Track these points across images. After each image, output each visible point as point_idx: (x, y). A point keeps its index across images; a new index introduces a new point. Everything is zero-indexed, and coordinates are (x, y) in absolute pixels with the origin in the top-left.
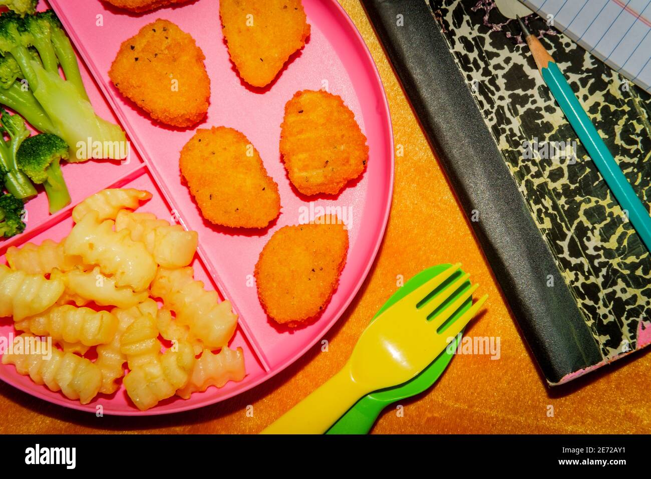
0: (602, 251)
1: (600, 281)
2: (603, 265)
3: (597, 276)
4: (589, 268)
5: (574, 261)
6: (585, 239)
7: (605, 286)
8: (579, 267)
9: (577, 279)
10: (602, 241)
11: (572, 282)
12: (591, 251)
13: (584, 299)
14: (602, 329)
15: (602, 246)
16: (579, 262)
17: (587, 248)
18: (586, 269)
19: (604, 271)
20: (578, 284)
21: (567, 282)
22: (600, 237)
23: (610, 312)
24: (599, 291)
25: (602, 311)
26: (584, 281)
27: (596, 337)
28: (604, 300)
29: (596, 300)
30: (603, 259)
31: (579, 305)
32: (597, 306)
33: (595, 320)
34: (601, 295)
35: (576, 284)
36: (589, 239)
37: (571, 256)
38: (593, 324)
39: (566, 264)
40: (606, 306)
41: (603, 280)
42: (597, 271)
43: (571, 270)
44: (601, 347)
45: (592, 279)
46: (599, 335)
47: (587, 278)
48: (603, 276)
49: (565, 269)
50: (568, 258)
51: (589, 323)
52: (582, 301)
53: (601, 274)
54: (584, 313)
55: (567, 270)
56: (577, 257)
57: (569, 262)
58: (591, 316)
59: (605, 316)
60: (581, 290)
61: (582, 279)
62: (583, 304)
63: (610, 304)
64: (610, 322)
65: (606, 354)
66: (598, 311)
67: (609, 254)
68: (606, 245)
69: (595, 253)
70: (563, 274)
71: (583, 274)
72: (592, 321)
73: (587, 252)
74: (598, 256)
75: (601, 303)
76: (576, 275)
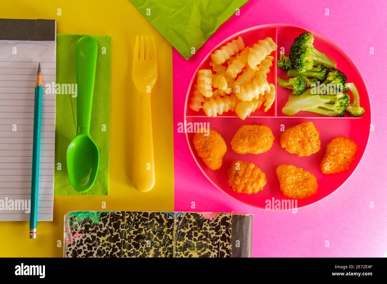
0: (212, 250)
1: (219, 240)
2: (215, 245)
3: (219, 242)
4: (220, 246)
5: (224, 251)
6: (216, 256)
7: (218, 238)
8: (224, 248)
9: (227, 245)
10: (211, 253)
11: (229, 244)
12: (216, 251)
13: (228, 237)
14: (227, 225)
15: (211, 251)
16: (223, 250)
17: (217, 253)
18: (222, 246)
19: (216, 243)
20: (227, 243)
21: (231, 245)
22: (211, 255)
23: (221, 229)
24: (221, 237)
25: (224, 231)
26: (224, 243)
27: (231, 223)
28: (221, 234)
29: (224, 235)
30: (214, 247)
31: (231, 236)
32: (225, 233)
33: (228, 228)
34: (221, 235)
35: (228, 243)
36: (215, 256)
37: (225, 253)
38: (230, 228)
39: (228, 251)
40: (222, 231)
41: (218, 240)
42: (218, 244)
43: (228, 248)
44: (231, 219)
45: (221, 242)
46: (229, 223)
47: (223, 243)
48: (217, 241)
49: (229, 250)
50: (226, 253)
51: (231, 228)
52: (229, 237)
53: (217, 242)
54: (231, 233)
55: (229, 249)
56: (223, 252)
57: (226, 251)
58: (229, 231)
59: (224, 228)
60: (227, 241)
61: (225, 244)
62: (229, 235)
63: (220, 231)
64: (223, 226)
65: (231, 216)
66: (225, 231)
67: (211, 248)
68: (210, 251)
69: (215, 250)
70: (231, 249)
71: (223, 245)
72: (229, 229)
73: (218, 252)
74: (215, 248)
75: (223, 233)
76: (226, 246)
